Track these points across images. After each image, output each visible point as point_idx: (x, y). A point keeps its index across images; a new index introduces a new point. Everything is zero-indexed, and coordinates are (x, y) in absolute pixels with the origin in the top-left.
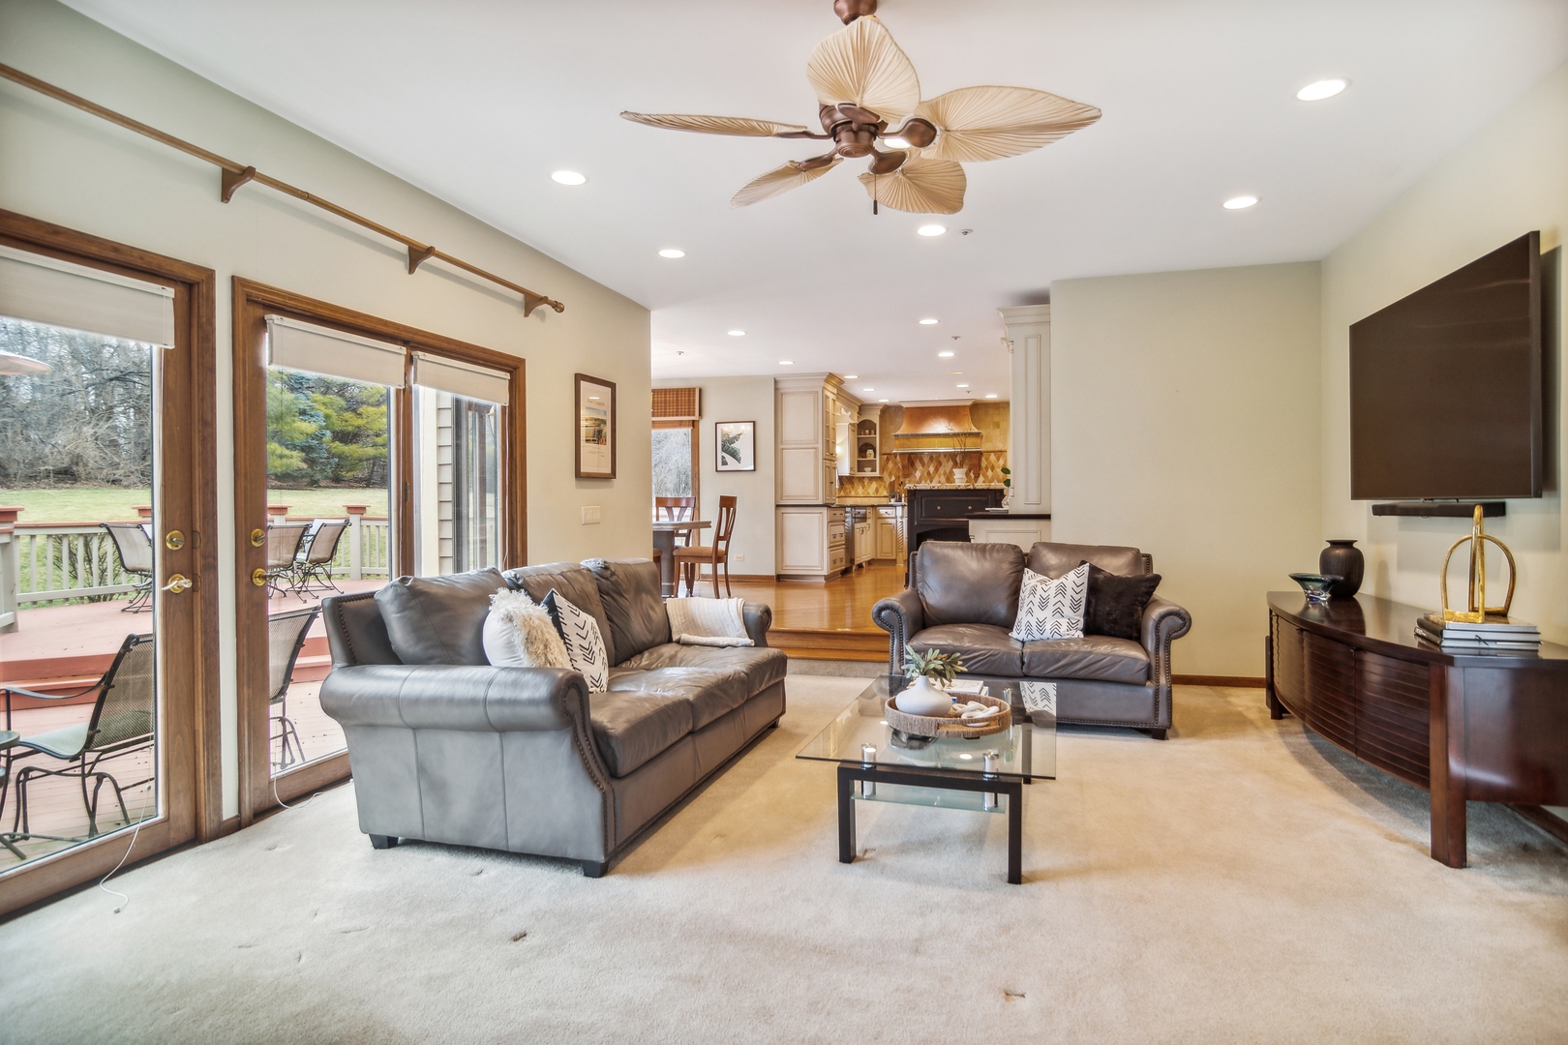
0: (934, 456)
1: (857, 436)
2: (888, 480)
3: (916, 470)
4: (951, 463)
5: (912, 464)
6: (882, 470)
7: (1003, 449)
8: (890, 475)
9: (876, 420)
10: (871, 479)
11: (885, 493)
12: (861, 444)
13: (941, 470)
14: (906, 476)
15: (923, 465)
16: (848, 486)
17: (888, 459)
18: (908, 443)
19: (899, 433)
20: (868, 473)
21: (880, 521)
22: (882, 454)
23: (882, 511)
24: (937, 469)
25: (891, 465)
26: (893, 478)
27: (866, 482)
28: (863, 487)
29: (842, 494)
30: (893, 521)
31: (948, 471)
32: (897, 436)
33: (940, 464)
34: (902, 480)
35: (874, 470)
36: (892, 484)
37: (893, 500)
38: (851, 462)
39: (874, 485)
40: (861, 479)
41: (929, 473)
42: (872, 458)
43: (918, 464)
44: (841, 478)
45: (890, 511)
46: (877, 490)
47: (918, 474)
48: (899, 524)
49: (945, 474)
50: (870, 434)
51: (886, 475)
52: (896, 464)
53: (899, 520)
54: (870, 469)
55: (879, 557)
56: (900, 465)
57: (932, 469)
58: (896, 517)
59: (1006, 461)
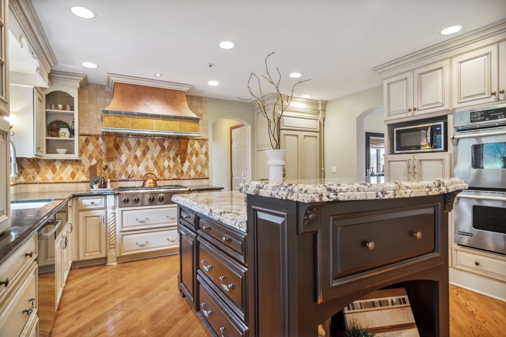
0: (141, 140)
1: (45, 110)
2: (87, 163)
3: (121, 154)
4: (158, 148)
5: (117, 147)
6: (81, 153)
7: (206, 138)
8: (90, 157)
9: (74, 93)
10: (65, 162)
11: (84, 178)
12: (50, 121)
13: (149, 155)
14: (110, 159)
15: (130, 148)
16: (31, 171)
17: (87, 141)
18: (120, 121)
19: (108, 108)
20: (61, 154)
21: (82, 214)
22: (81, 135)
23: (86, 202)
24: (144, 153)
25: (91, 147)
26: (94, 162)
27: (58, 166)
28: (54, 171)
29: (22, 179)
30: (102, 213)
31: (155, 156)
32: (106, 112)
33: (148, 148)
34: (105, 163)
35: (70, 151)
36: (93, 169)
37: (96, 187)
38: (38, 141)
39: (69, 169)
40: (51, 163)
41: (136, 157)
42: (67, 137)
43: (123, 147)
44: (19, 160)
45: (98, 201)
46: (73, 175)
47: (124, 158)
48: (110, 216)
49: (152, 158)
50: (64, 108)
51: (84, 158)
52: (97, 146)
53: (110, 211)
54: (64, 150)
55: (82, 258)
56: (103, 148)
57: (139, 153)
58: (105, 208)
59: (207, 149)
